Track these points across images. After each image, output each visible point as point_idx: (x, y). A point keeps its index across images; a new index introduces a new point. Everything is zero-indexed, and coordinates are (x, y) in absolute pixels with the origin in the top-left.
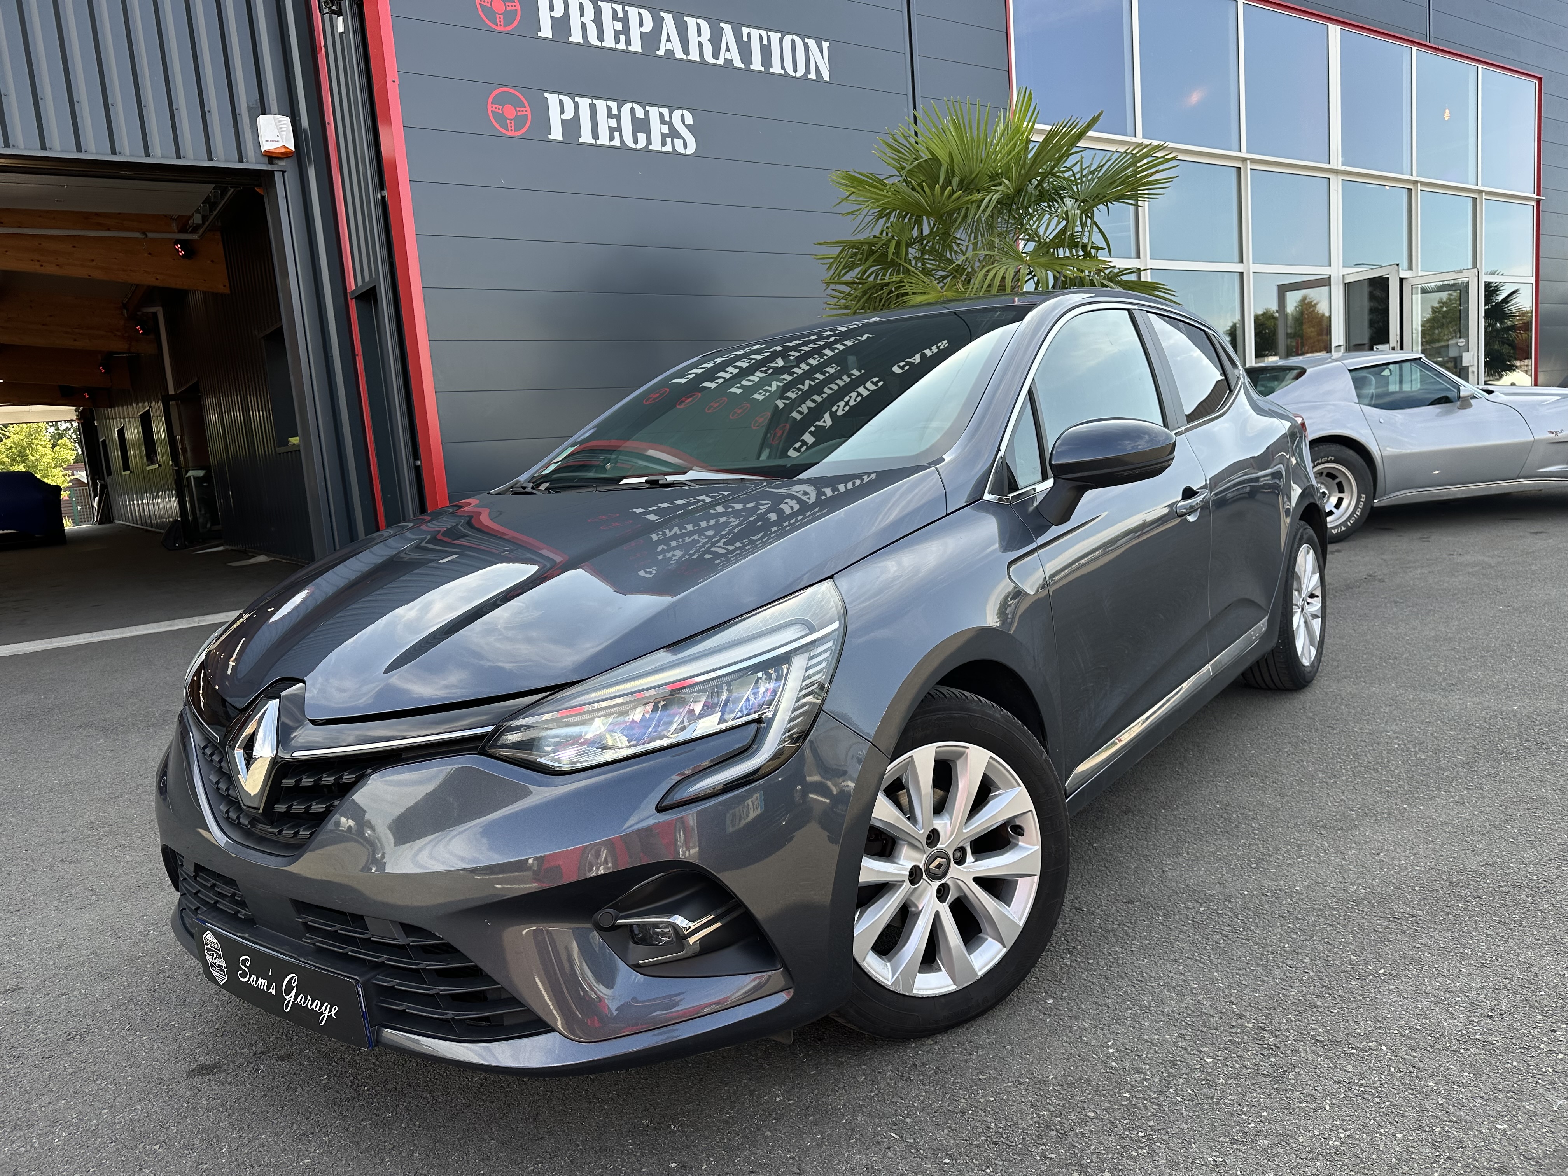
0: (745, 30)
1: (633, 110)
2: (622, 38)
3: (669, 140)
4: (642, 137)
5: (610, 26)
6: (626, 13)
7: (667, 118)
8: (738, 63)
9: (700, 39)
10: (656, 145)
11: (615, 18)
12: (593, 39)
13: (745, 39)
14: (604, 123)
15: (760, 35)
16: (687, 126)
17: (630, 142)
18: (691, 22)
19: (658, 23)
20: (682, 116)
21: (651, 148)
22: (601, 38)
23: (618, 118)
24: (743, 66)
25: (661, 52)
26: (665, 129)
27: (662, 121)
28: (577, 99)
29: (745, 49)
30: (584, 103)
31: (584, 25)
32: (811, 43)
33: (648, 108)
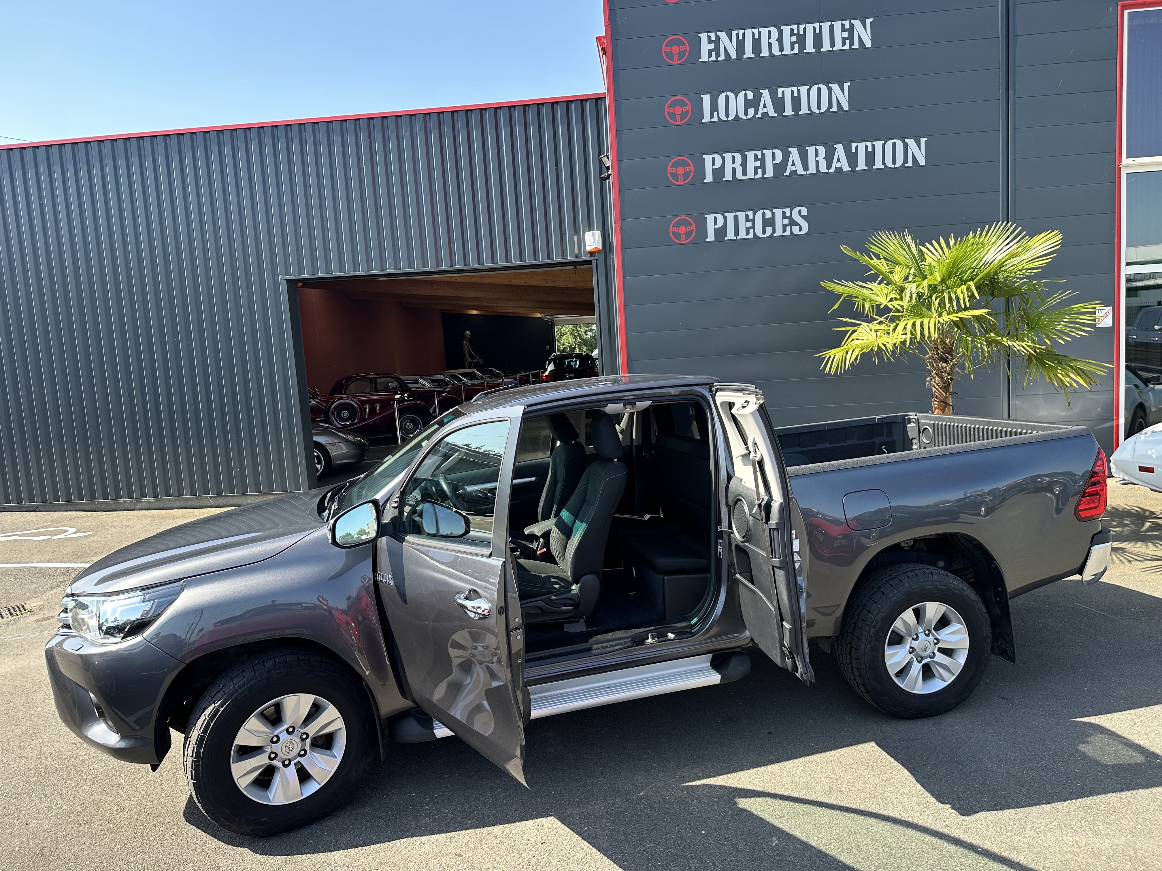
0: (854, 145)
1: (764, 214)
2: (760, 171)
3: (788, 228)
4: (769, 230)
5: (751, 164)
6: (763, 155)
7: (788, 214)
8: (846, 168)
9: (817, 159)
10: (779, 232)
11: (756, 159)
13: (853, 150)
14: (743, 224)
15: (867, 147)
16: (803, 217)
17: (759, 234)
18: (811, 150)
19: (786, 156)
20: (800, 211)
21: (775, 235)
22: (745, 173)
23: (753, 221)
24: (850, 169)
25: (787, 173)
26: (786, 221)
27: (784, 216)
28: (725, 214)
29: (852, 159)
30: (730, 216)
31: (734, 169)
32: (911, 142)
33: (774, 211)
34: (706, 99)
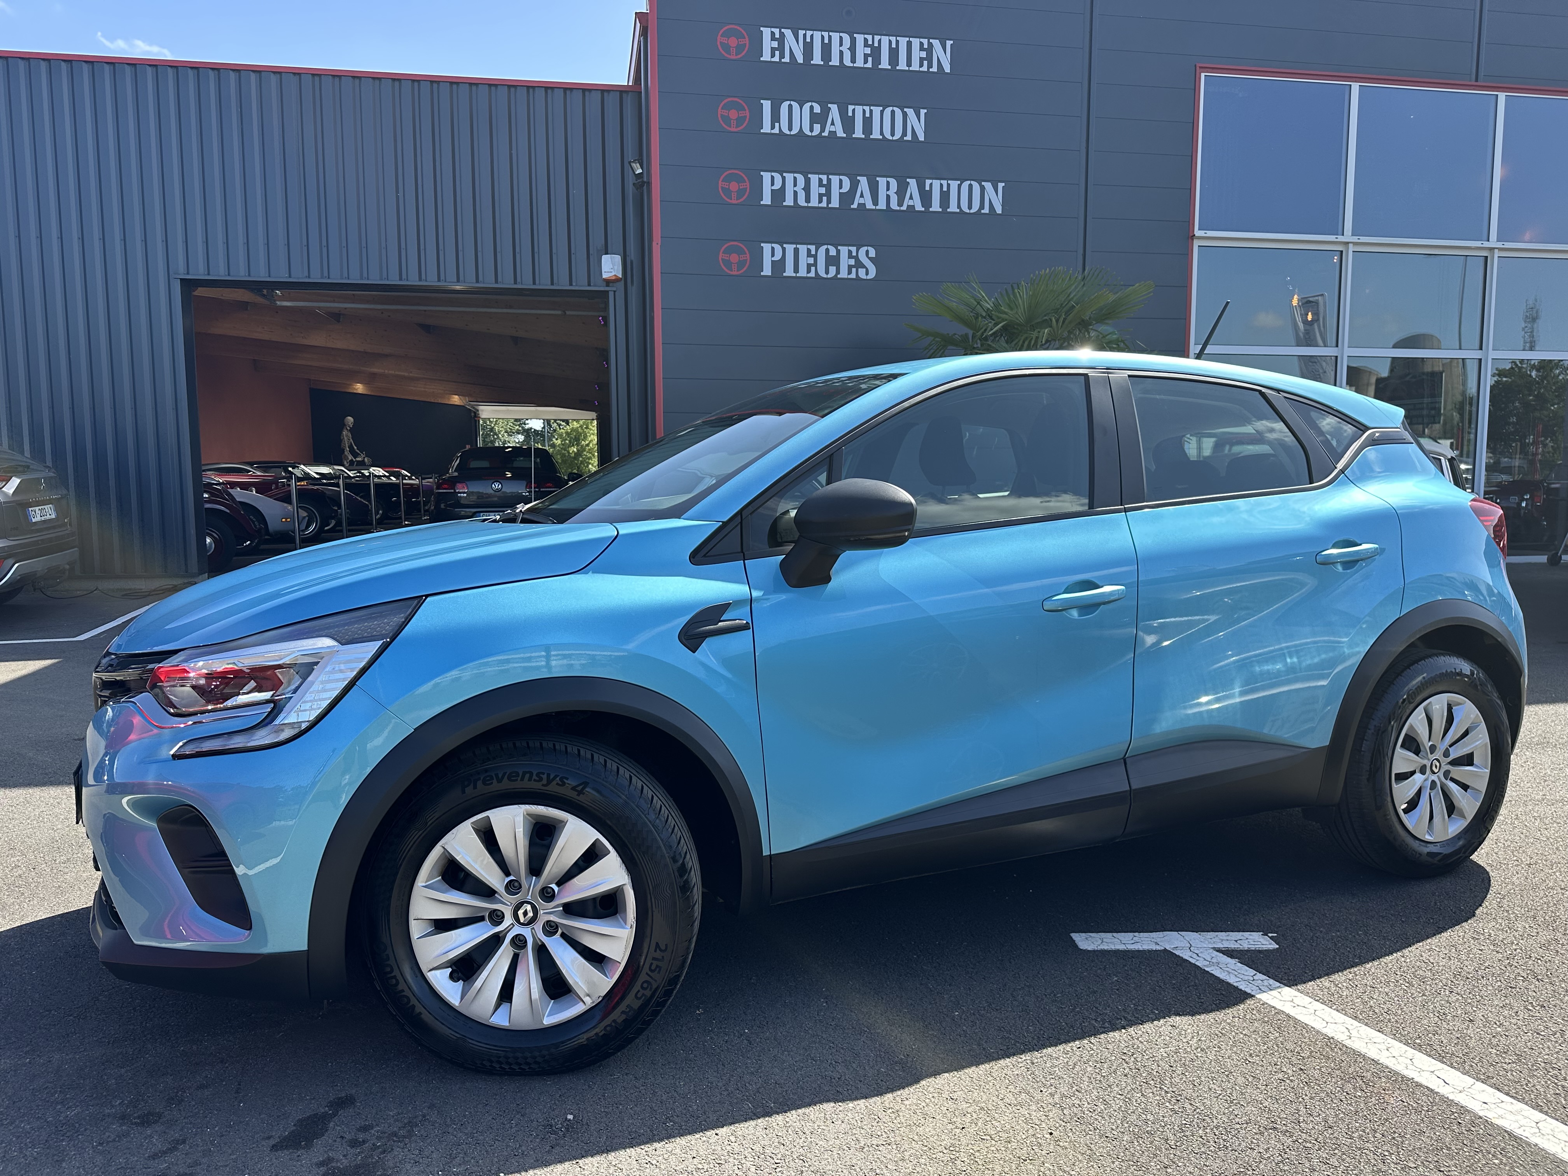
0: (928, 182)
1: (827, 250)
2: (825, 199)
3: (854, 270)
4: (833, 269)
5: (816, 190)
6: (829, 180)
7: (854, 254)
8: (919, 207)
9: (888, 193)
10: (844, 274)
11: (821, 184)
12: (802, 202)
13: (927, 188)
14: (804, 261)
15: (941, 185)
16: (870, 259)
17: (822, 273)
19: (855, 185)
20: (867, 252)
21: (839, 276)
22: (808, 200)
23: (815, 257)
24: (923, 209)
25: (855, 206)
26: (852, 262)
27: (850, 256)
28: (785, 246)
29: (926, 197)
30: (790, 248)
31: (795, 193)
32: (988, 186)
33: (839, 248)
34: (767, 105)
